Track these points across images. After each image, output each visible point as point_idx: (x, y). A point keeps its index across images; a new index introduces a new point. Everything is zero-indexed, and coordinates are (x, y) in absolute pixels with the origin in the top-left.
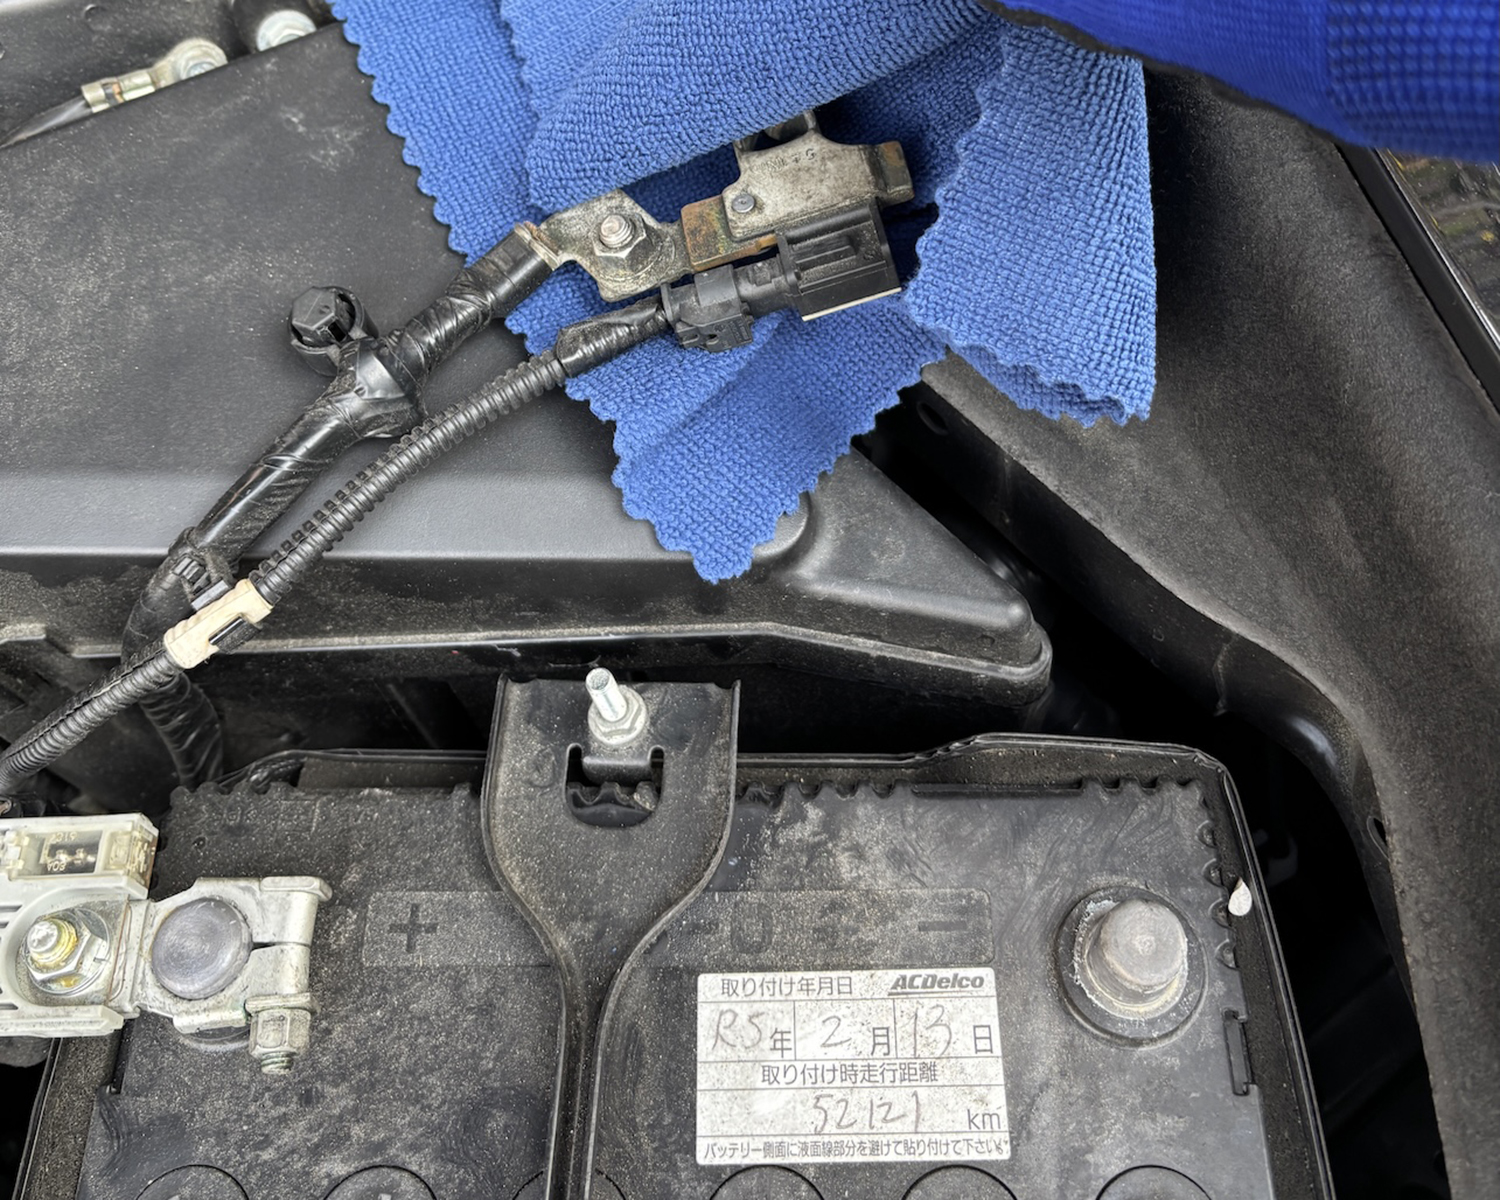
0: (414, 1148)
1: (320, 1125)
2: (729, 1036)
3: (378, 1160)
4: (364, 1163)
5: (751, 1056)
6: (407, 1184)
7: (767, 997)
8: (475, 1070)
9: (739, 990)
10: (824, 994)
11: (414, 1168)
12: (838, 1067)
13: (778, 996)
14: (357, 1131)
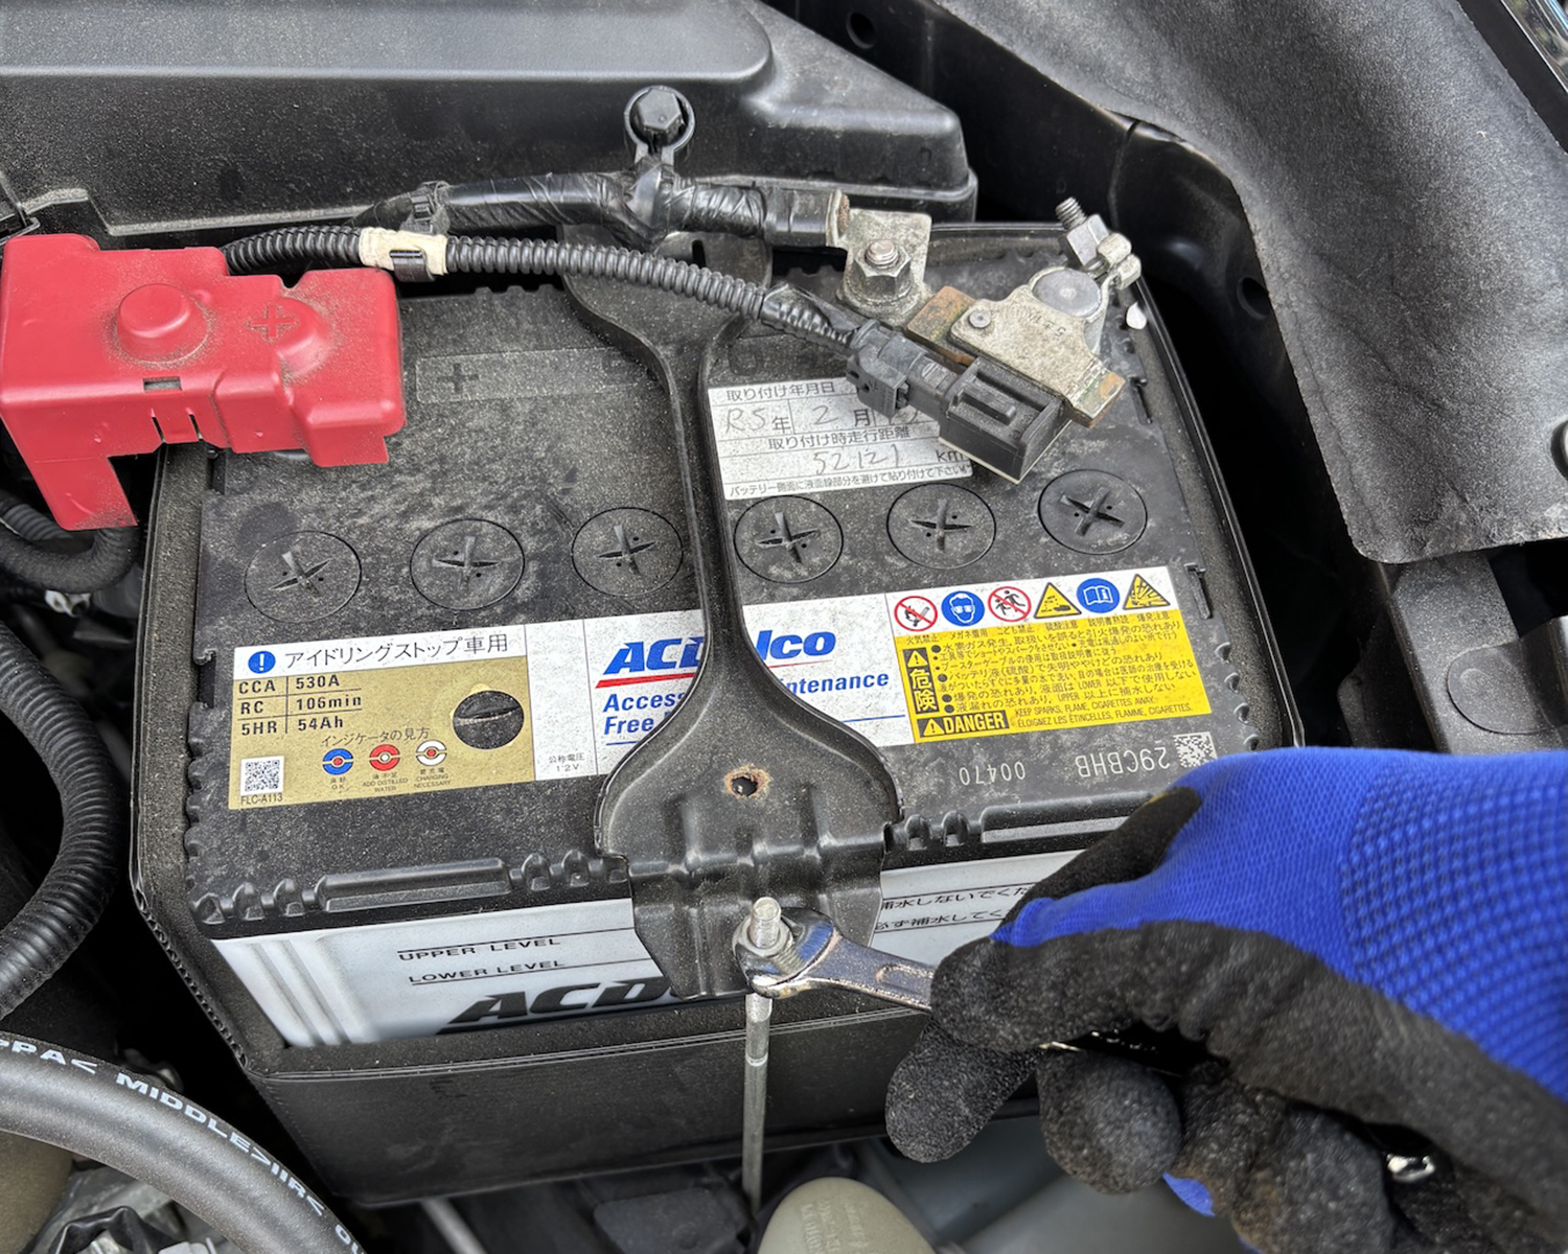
0: (489, 507)
1: (405, 500)
2: (739, 424)
3: (459, 516)
4: (447, 519)
5: (758, 434)
6: (486, 528)
7: (765, 398)
8: (531, 457)
9: (742, 396)
10: (812, 393)
11: (492, 519)
12: (829, 434)
13: (774, 397)
14: (437, 501)
